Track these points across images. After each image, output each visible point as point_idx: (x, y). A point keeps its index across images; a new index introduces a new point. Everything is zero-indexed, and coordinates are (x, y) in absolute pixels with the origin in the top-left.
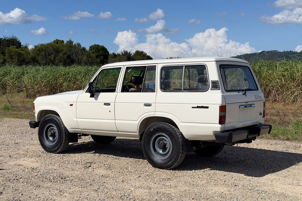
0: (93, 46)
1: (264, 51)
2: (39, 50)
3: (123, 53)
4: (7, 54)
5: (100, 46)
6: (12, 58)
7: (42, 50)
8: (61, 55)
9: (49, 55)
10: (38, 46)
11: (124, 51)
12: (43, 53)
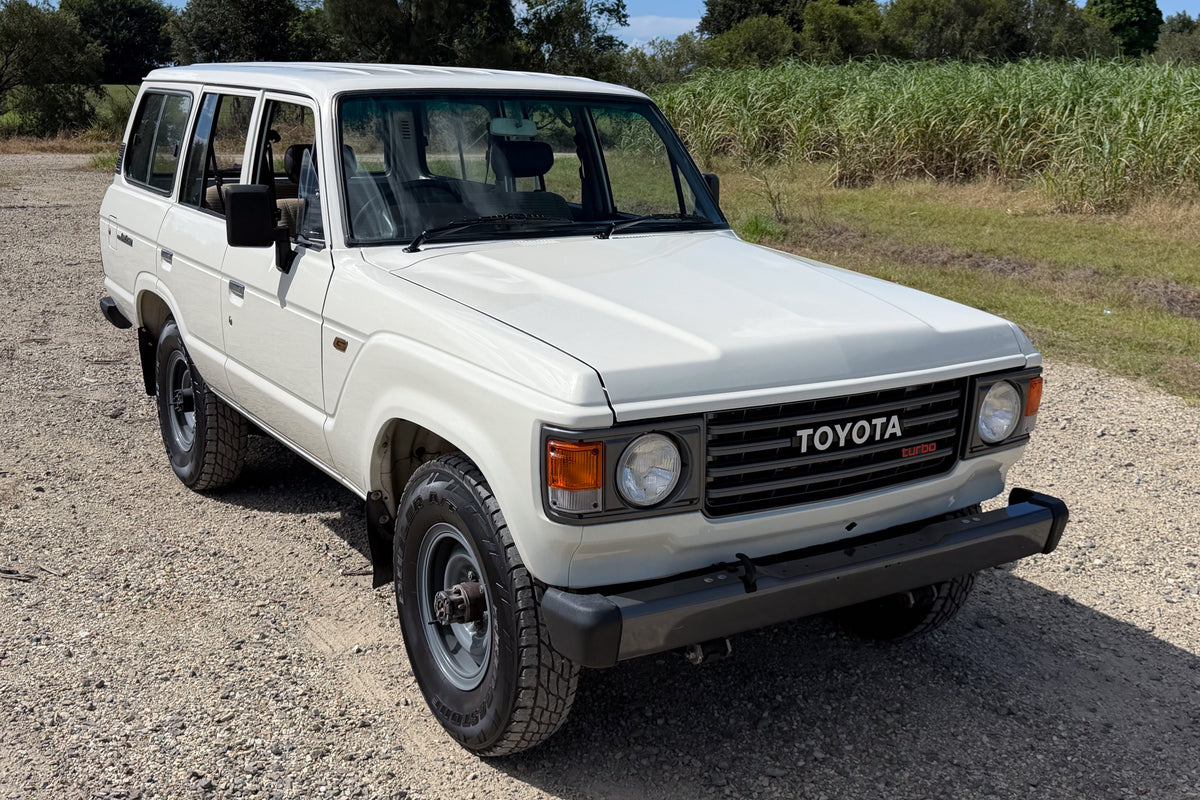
4: (807, 27)
6: (821, 39)
7: (925, 9)
8: (982, 23)
9: (947, 23)
12: (925, 19)
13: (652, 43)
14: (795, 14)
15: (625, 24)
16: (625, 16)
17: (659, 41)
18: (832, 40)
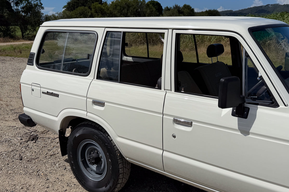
0: (150, 2)
1: (269, 4)
2: (116, 5)
3: (175, 6)
4: (93, 10)
5: (155, 1)
6: (96, 12)
7: (118, 5)
8: (131, 9)
9: (123, 9)
10: (114, 2)
11: (175, 5)
12: (118, 8)
13: (57, 13)
14: (90, 6)
15: (43, 9)
16: (43, 7)
17: (59, 13)
18: (99, 12)
